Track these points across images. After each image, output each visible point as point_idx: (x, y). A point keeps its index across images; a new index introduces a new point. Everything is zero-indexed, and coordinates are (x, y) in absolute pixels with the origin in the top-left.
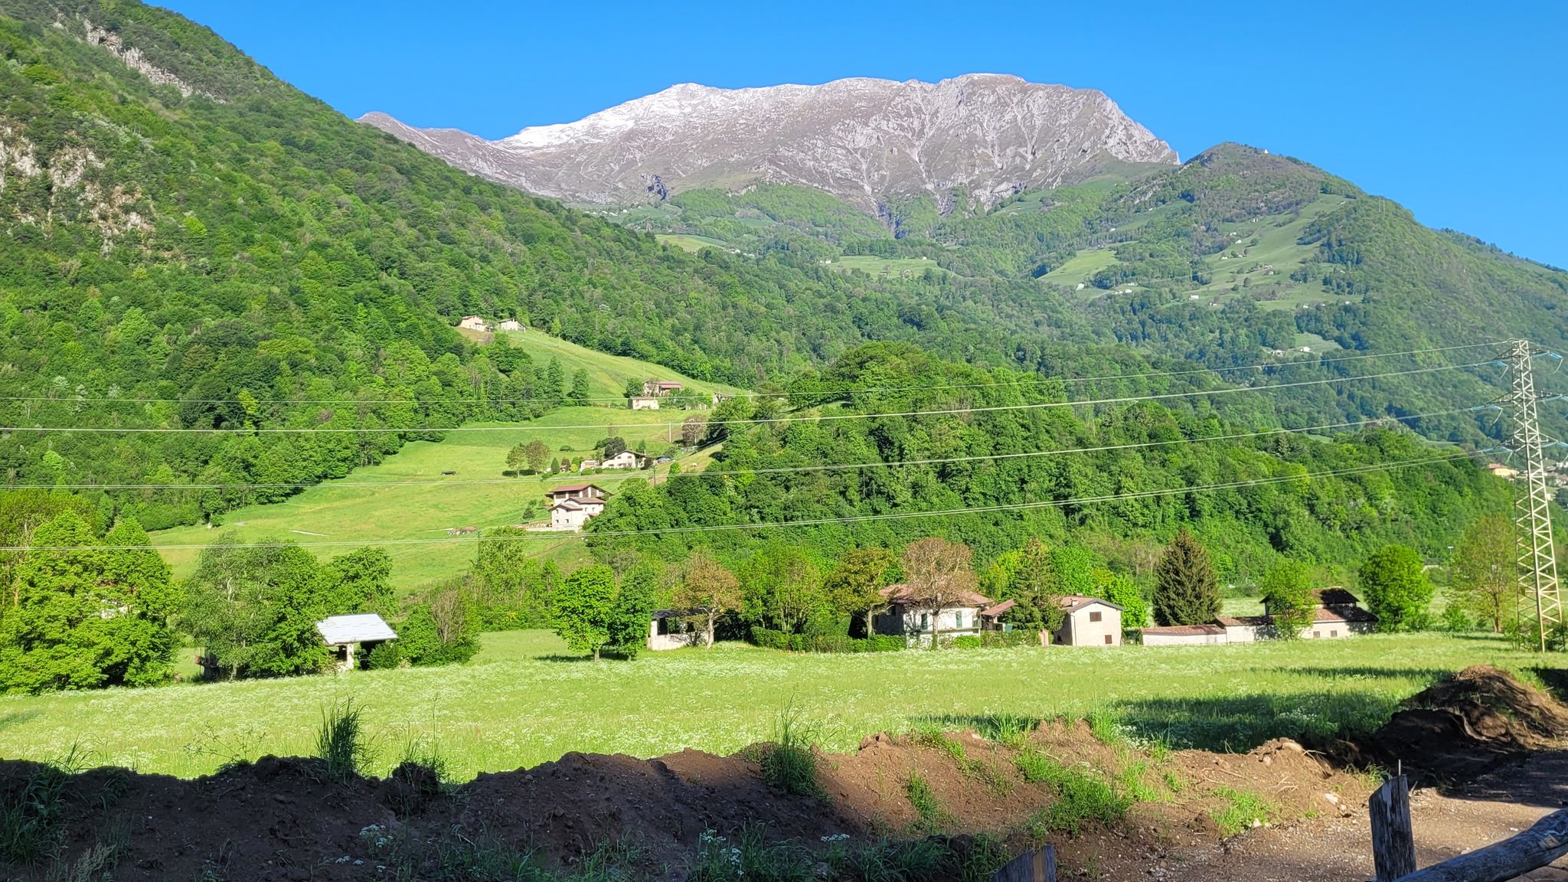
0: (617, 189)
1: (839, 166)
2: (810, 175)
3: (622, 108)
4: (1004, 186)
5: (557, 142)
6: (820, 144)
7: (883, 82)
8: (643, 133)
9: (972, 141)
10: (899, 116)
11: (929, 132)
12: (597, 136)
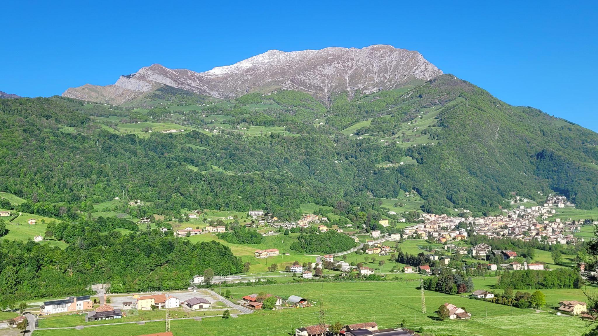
0: (237, 91)
1: (317, 82)
2: (305, 85)
3: (250, 59)
4: (375, 89)
5: (224, 73)
6: (312, 73)
7: (341, 49)
8: (253, 69)
9: (368, 71)
10: (344, 62)
11: (354, 68)
12: (238, 70)
